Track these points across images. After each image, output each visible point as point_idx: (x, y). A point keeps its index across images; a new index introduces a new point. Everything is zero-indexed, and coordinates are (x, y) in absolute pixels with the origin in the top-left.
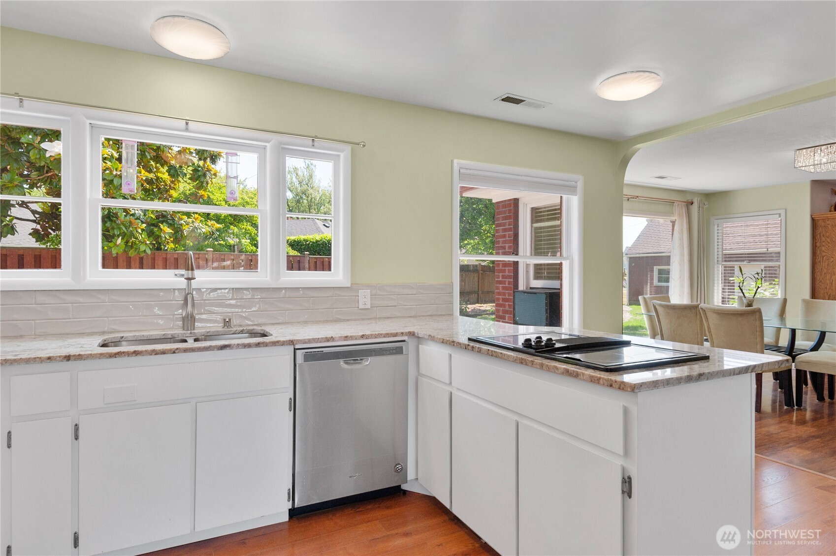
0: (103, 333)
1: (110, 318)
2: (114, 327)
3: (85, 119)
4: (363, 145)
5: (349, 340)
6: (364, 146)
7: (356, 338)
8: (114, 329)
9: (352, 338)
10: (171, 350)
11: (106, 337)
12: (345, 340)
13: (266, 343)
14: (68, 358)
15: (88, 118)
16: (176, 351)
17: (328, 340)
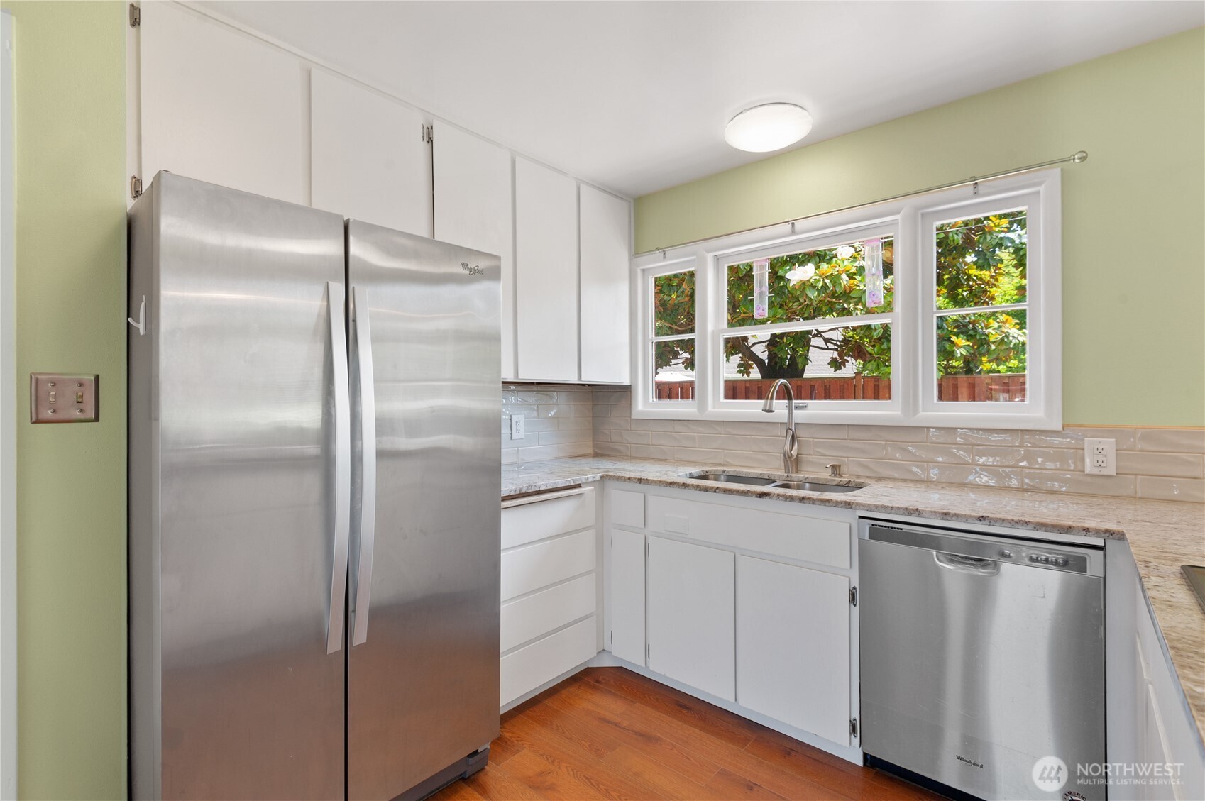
0: (705, 464)
1: (725, 451)
2: (728, 460)
3: (705, 253)
4: (1079, 158)
5: (952, 521)
6: (1083, 159)
7: (966, 518)
8: (727, 462)
9: (957, 516)
10: (712, 488)
11: (707, 468)
12: (942, 519)
13: (813, 499)
14: (640, 480)
15: (709, 251)
16: (717, 491)
17: (909, 512)
